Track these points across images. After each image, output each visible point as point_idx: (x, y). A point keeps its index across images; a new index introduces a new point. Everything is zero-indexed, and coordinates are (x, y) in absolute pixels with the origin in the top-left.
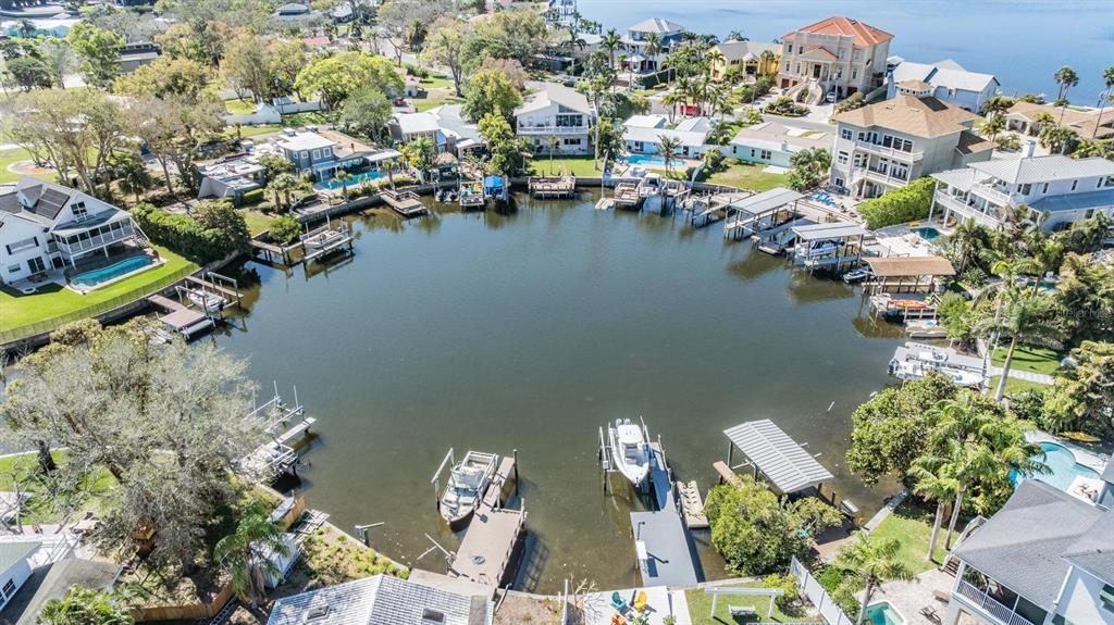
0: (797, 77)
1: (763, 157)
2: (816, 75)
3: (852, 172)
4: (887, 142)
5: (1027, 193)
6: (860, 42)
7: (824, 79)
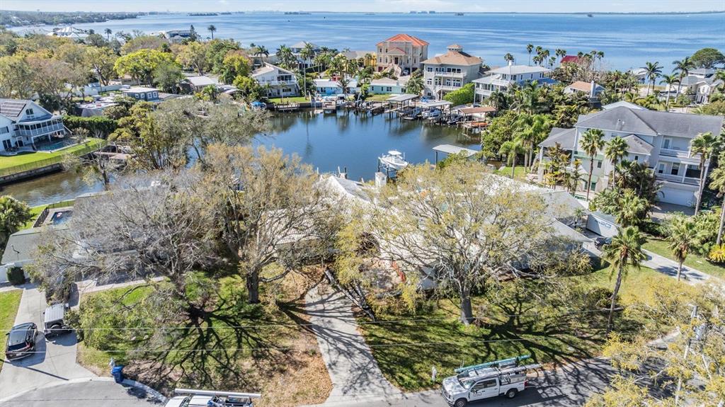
0: (386, 65)
1: (388, 90)
2: (396, 63)
3: (435, 87)
4: (449, 70)
5: (515, 79)
6: (415, 44)
7: (401, 64)
